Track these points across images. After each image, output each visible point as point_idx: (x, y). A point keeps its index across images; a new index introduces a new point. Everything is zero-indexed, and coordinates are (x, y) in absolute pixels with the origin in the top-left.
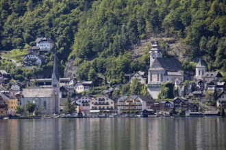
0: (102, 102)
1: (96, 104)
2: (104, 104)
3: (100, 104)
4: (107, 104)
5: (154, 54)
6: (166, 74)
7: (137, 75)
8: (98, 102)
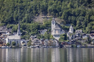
0: (37, 41)
1: (35, 42)
2: (38, 42)
3: (36, 42)
4: (39, 42)
5: (53, 22)
6: (61, 31)
7: (44, 31)
8: (36, 41)
